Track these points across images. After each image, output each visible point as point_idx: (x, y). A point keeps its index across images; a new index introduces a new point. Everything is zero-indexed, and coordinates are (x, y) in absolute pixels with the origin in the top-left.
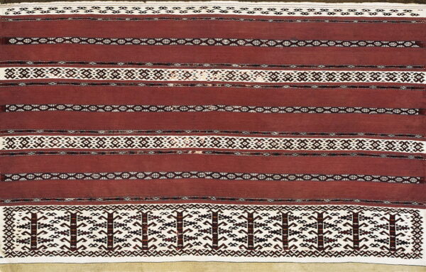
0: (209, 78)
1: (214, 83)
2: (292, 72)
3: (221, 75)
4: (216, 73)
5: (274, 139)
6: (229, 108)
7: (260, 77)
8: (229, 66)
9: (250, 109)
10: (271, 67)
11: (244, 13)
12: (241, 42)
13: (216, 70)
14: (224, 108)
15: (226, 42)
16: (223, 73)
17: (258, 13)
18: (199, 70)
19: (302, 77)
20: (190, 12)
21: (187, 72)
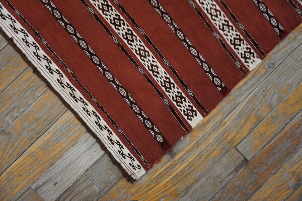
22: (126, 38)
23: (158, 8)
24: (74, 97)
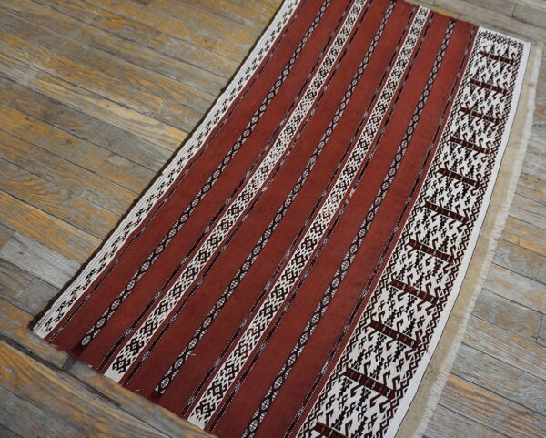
0: (281, 151)
1: (289, 149)
2: (314, 79)
3: (285, 139)
4: (280, 142)
5: (370, 118)
6: (322, 145)
7: (305, 106)
8: (280, 128)
9: (332, 127)
10: (300, 95)
11: (237, 93)
12: (263, 108)
13: (277, 141)
14: (319, 150)
15: (254, 120)
16: (283, 135)
17: (244, 83)
18: (268, 156)
19: (323, 73)
20: (204, 139)
21: (262, 169)
22: (188, 270)
23: (230, 290)
24: (116, 242)
